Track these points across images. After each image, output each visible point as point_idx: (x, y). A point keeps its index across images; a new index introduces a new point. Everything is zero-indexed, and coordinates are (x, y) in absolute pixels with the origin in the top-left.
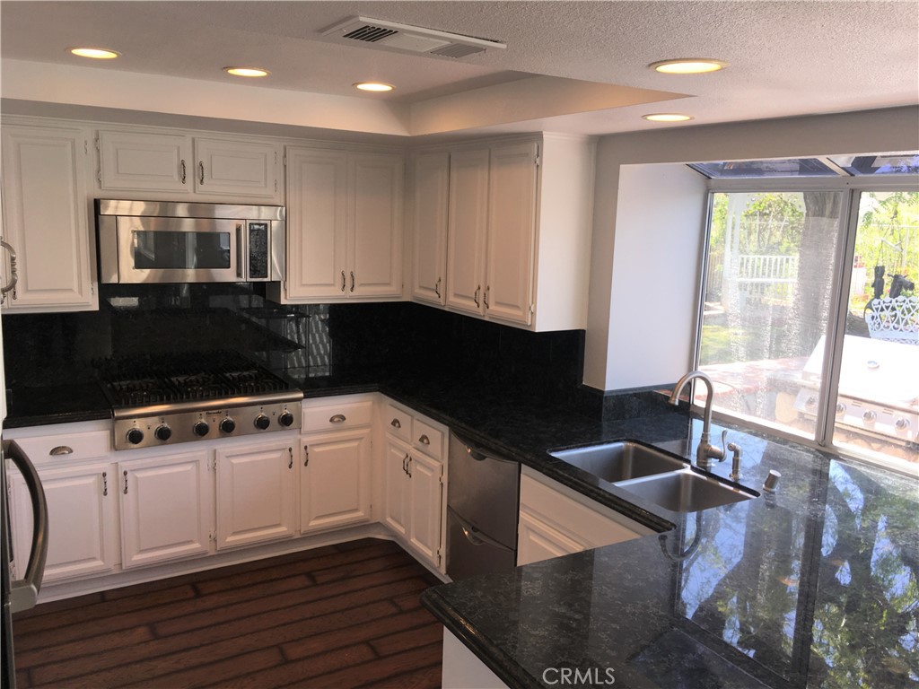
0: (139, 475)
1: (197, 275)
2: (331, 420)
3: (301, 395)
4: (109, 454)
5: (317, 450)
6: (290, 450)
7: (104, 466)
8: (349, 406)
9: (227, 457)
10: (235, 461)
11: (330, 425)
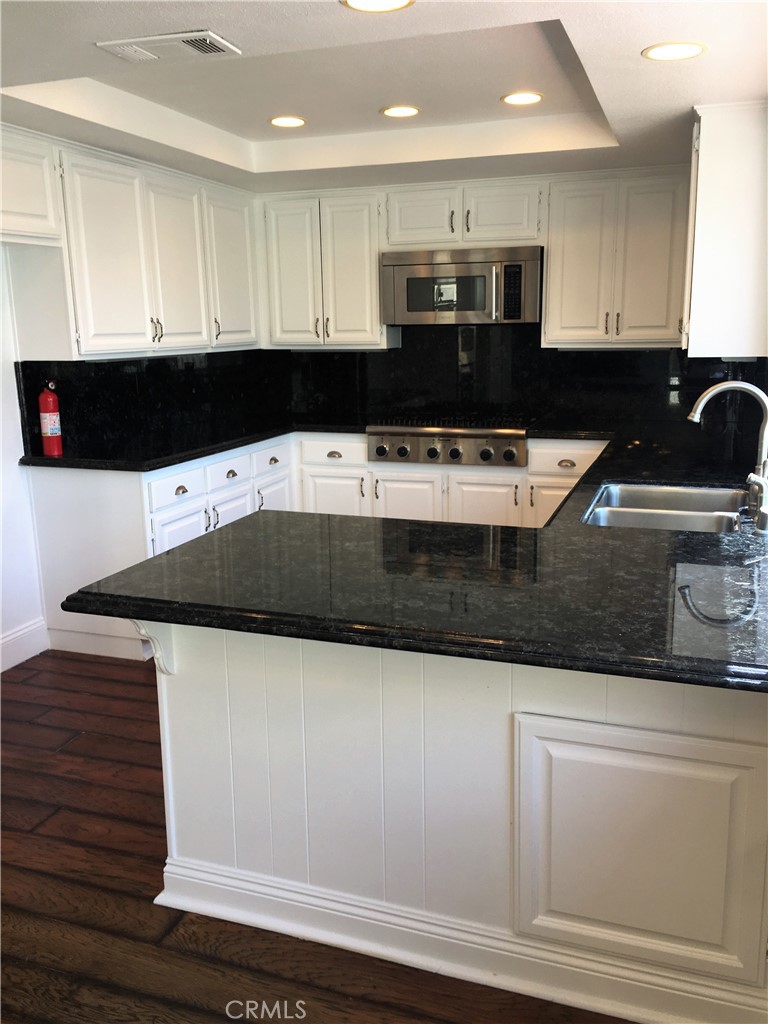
0: (388, 485)
1: (456, 317)
2: (560, 464)
3: (523, 432)
4: (366, 463)
5: (545, 492)
6: (516, 487)
7: (362, 473)
8: (582, 452)
9: (459, 483)
10: (465, 488)
11: (558, 469)
